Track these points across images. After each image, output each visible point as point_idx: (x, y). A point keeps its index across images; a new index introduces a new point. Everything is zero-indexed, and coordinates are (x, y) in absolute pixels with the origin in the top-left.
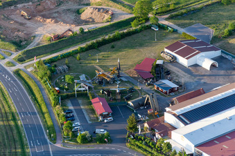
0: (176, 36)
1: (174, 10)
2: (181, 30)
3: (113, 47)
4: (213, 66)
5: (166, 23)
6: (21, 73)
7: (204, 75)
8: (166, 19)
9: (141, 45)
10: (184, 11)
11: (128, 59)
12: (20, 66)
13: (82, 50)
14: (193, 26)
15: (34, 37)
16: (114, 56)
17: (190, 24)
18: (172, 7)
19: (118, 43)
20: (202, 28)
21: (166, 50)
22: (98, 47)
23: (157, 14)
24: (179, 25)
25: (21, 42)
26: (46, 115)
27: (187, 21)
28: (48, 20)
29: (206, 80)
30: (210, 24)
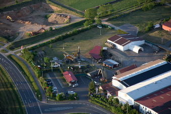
0: (113, 31)
1: (110, 15)
2: (117, 28)
3: (73, 39)
4: (140, 50)
5: (106, 23)
6: (13, 57)
7: (135, 57)
8: (106, 21)
9: (91, 38)
10: (117, 15)
11: (84, 47)
12: (11, 52)
13: (53, 42)
14: (124, 25)
15: (19, 33)
16: (74, 45)
18: (109, 13)
19: (76, 37)
20: (131, 26)
21: (108, 41)
22: (63, 39)
23: (100, 17)
24: (115, 25)
26: (33, 83)
27: (120, 22)
28: (27, 22)
29: (136, 59)
30: (136, 24)
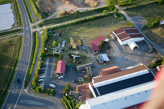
0: (124, 22)
1: (130, 5)
2: (129, 19)
3: (89, 25)
4: (136, 47)
5: (123, 12)
6: (37, 34)
7: (128, 53)
8: (124, 10)
9: (104, 26)
10: (135, 6)
12: (38, 29)
13: (73, 24)
14: (136, 17)
15: (55, 11)
16: (87, 31)
17: (135, 15)
18: (130, 3)
19: (93, 22)
20: (141, 19)
22: (81, 23)
23: (121, 6)
24: (129, 15)
25: (48, 13)
27: (134, 13)
28: (67, 2)
29: (128, 57)
30: (146, 17)
